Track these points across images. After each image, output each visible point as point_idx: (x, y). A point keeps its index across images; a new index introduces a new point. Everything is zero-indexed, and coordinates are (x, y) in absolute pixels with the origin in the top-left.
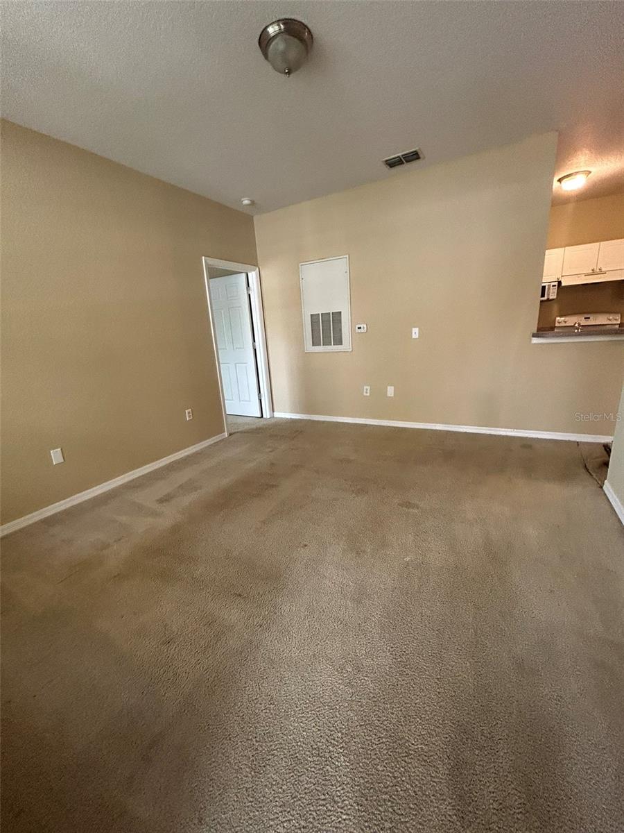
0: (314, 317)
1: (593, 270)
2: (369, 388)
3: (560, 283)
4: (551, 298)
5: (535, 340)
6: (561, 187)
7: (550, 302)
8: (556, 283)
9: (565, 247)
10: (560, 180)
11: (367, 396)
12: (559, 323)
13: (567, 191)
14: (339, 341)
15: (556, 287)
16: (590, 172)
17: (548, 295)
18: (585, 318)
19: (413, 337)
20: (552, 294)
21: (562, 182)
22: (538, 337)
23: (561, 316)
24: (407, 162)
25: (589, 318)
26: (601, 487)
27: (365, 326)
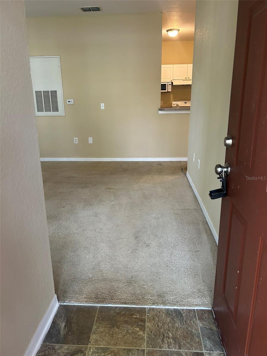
0: (38, 93)
1: (186, 78)
2: (77, 138)
3: (172, 83)
4: (169, 91)
5: (160, 112)
6: (168, 34)
7: (168, 93)
8: (171, 83)
9: (173, 64)
10: (167, 31)
11: (76, 144)
12: (174, 105)
13: (171, 37)
14: (56, 109)
15: (171, 85)
16: (179, 30)
17: (168, 89)
18: (185, 103)
19: (101, 109)
20: (169, 89)
21: (169, 32)
22: (161, 110)
23: (174, 101)
24: (93, 11)
25: (186, 103)
26: (186, 175)
27: (73, 101)
